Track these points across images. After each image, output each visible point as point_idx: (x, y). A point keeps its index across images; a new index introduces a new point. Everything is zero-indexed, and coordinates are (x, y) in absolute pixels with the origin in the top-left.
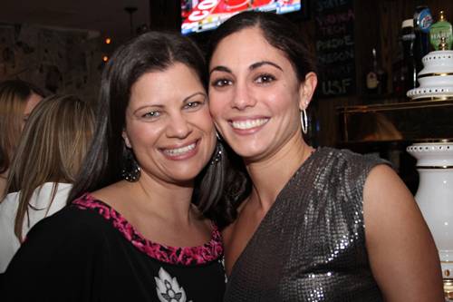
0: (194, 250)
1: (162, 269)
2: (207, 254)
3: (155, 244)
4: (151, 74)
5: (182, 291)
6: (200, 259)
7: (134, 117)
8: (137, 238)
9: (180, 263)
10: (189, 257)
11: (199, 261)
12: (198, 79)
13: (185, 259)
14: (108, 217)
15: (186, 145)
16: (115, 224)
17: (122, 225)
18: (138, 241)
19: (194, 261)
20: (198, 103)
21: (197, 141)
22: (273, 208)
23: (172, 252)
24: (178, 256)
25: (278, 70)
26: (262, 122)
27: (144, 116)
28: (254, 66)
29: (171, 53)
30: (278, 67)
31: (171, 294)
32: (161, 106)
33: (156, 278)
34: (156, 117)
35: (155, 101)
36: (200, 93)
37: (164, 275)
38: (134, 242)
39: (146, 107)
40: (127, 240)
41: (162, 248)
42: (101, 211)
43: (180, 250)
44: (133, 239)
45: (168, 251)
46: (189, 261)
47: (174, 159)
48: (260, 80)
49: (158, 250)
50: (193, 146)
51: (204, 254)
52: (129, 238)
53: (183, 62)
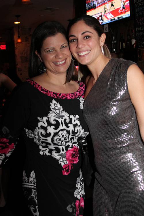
0: (67, 95)
1: (53, 100)
2: (72, 96)
3: (51, 92)
4: (50, 37)
5: (61, 107)
6: (69, 98)
7: (44, 52)
8: (43, 90)
9: (60, 98)
10: (64, 97)
11: (68, 98)
12: (65, 38)
13: (63, 97)
14: (32, 84)
15: (62, 61)
16: (35, 86)
17: (38, 86)
18: (44, 91)
19: (66, 98)
20: (66, 46)
21: (66, 60)
22: (98, 79)
23: (57, 95)
24: (60, 96)
25: (91, 34)
26: (88, 52)
27: (48, 51)
28: (83, 33)
29: (56, 30)
30: (91, 33)
31: (56, 108)
32: (54, 48)
33: (50, 103)
34: (51, 52)
35: (52, 46)
36: (67, 43)
37: (54, 102)
38: (42, 92)
39: (49, 48)
40: (39, 91)
41: (54, 93)
42: (30, 82)
43: (61, 94)
44: (42, 91)
45: (56, 94)
46: (64, 98)
47: (58, 66)
48: (85, 38)
49: (52, 93)
50: (64, 61)
51: (71, 96)
52: (40, 90)
53: (60, 32)
